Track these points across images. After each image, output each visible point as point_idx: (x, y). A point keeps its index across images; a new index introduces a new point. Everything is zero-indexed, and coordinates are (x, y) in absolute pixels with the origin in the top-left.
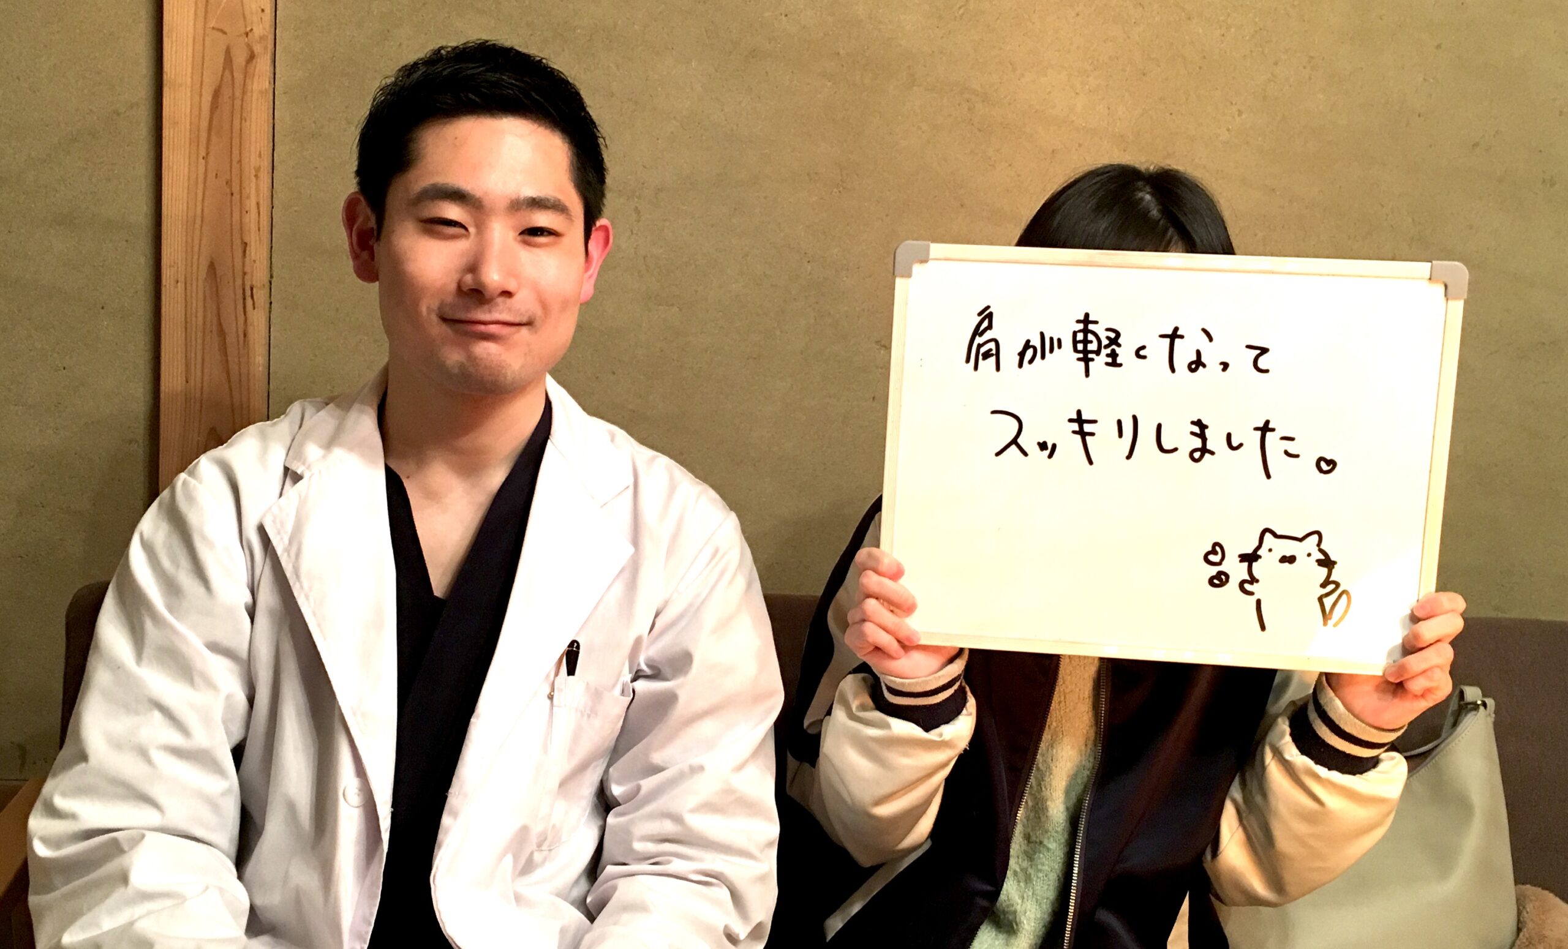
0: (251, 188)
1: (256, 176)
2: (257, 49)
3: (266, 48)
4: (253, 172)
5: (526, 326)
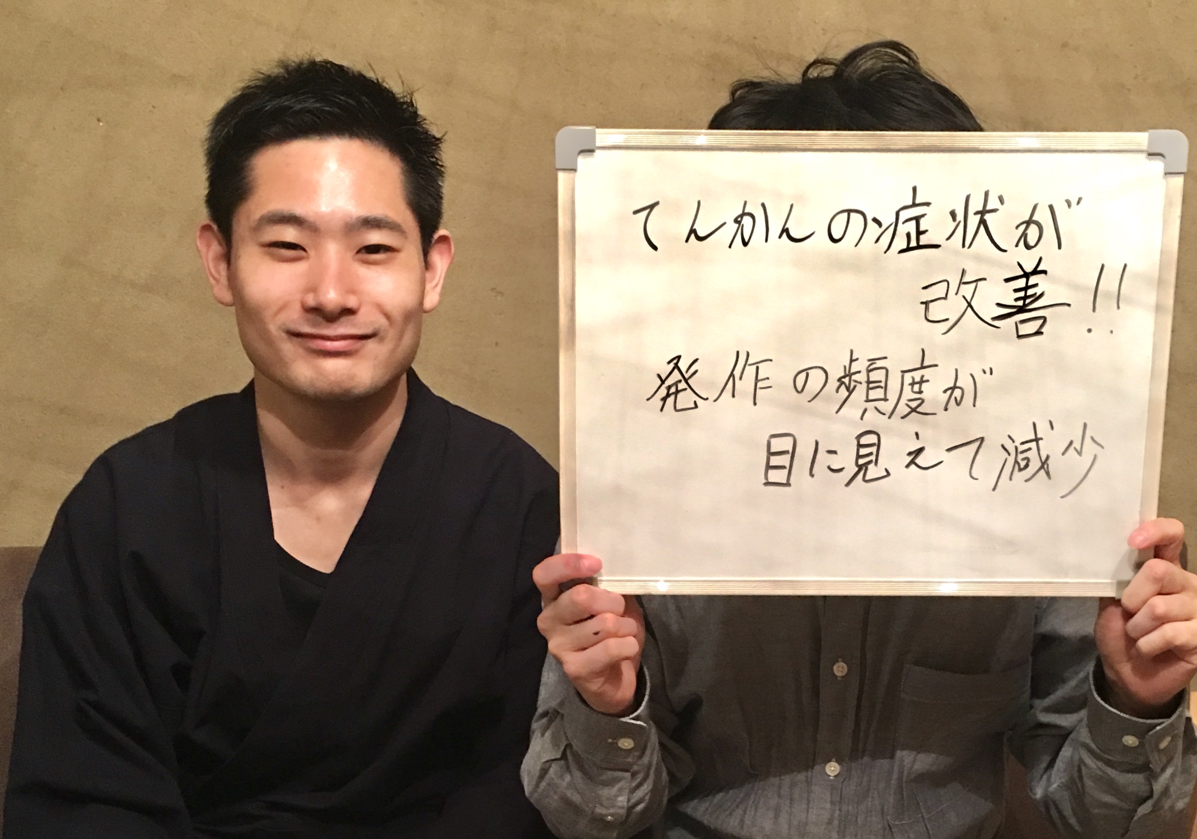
5: (373, 339)
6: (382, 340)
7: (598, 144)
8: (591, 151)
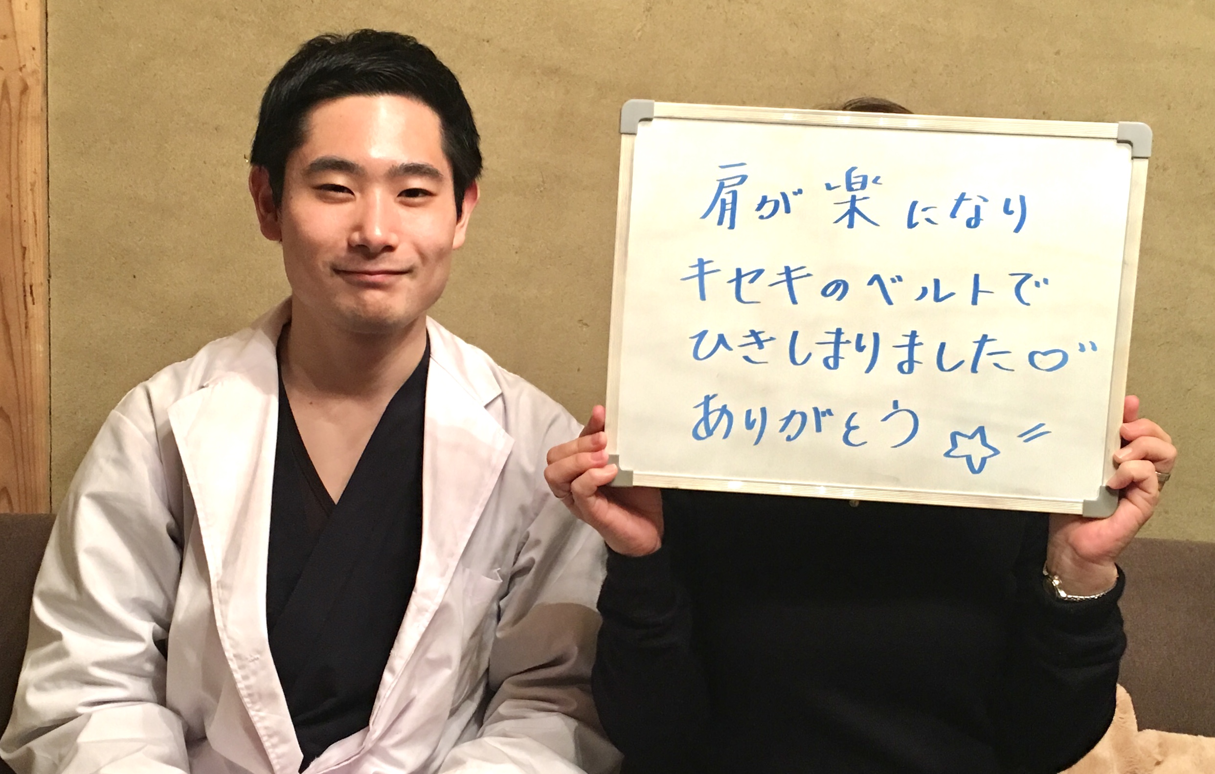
0: (28, 200)
1: (32, 190)
2: (30, 81)
3: (38, 80)
4: (29, 187)
5: (407, 274)
6: (414, 277)
7: (655, 114)
8: (650, 120)
